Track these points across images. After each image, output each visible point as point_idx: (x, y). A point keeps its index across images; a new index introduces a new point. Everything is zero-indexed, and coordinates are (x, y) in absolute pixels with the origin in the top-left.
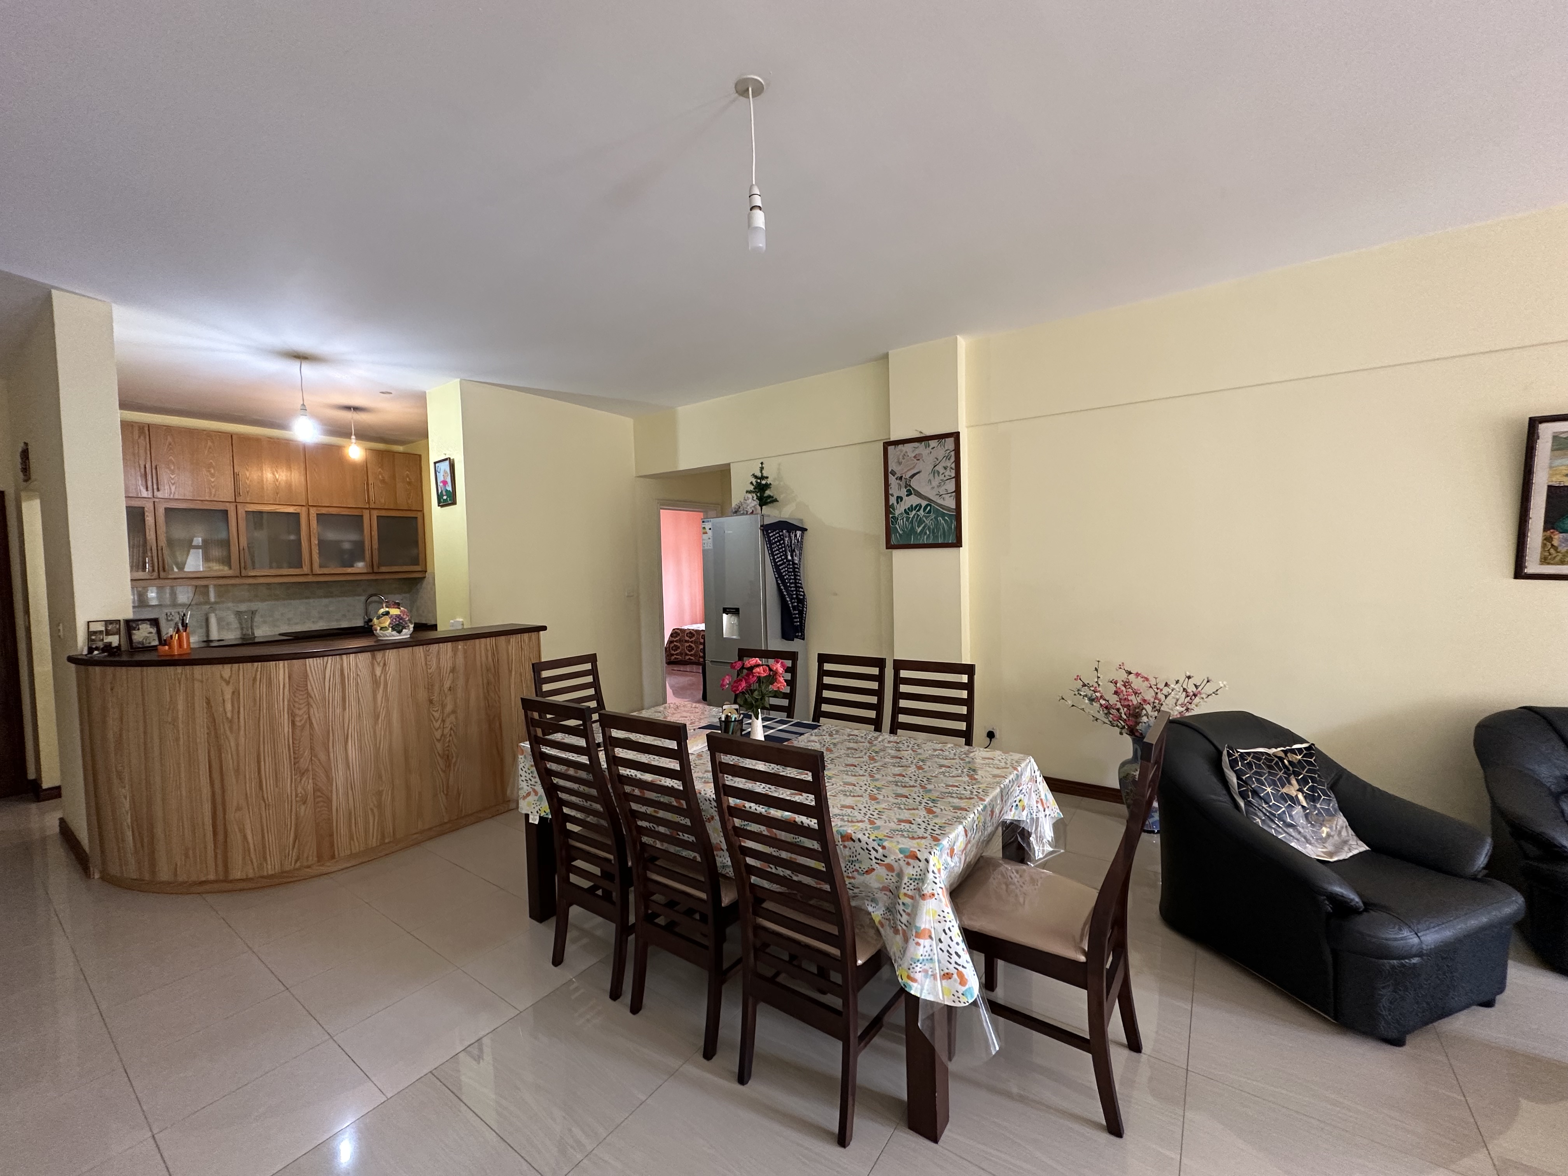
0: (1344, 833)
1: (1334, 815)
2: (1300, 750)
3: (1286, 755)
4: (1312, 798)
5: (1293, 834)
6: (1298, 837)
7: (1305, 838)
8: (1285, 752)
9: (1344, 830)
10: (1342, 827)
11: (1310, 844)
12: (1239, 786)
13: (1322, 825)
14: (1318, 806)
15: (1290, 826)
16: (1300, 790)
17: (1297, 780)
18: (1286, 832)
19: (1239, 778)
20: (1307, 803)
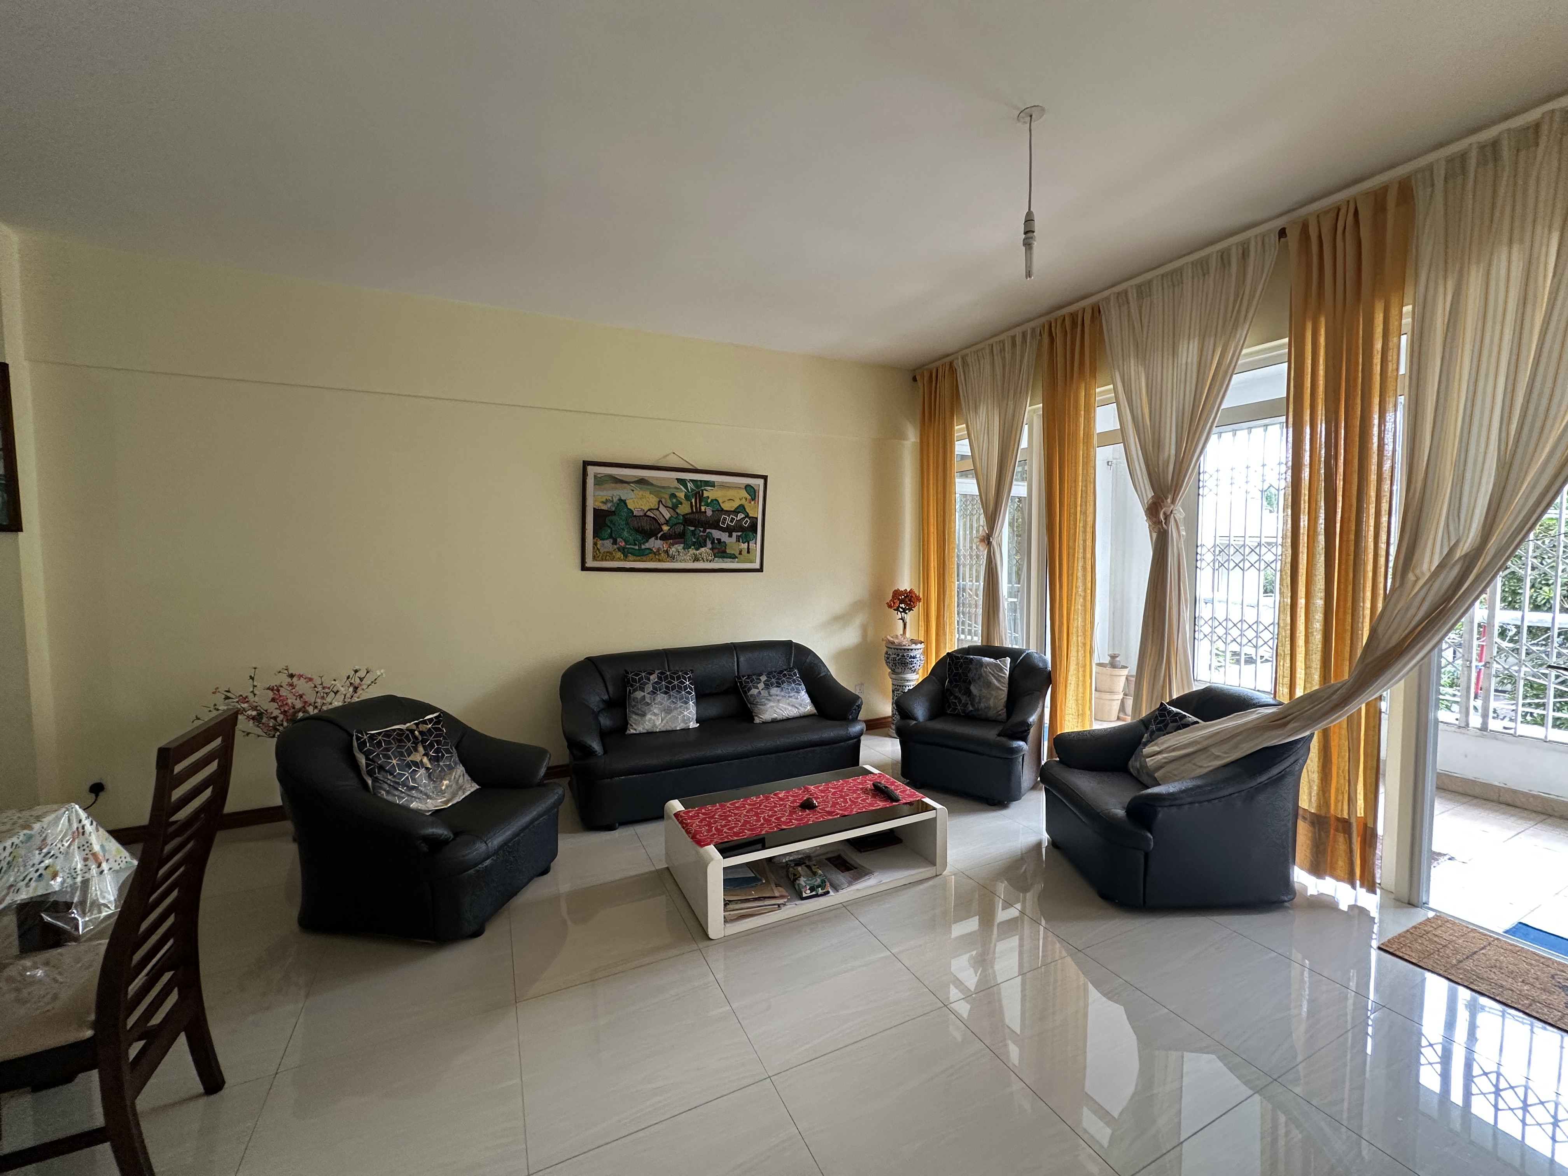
0: (461, 781)
1: (453, 768)
2: (431, 720)
3: (417, 727)
4: (435, 760)
5: (415, 795)
6: (420, 795)
7: (426, 794)
8: (417, 725)
9: (462, 777)
10: (460, 776)
11: (431, 798)
12: (367, 765)
13: (442, 779)
14: (441, 764)
15: (413, 788)
16: (426, 755)
17: (424, 747)
18: (409, 795)
19: (367, 759)
20: (431, 764)
